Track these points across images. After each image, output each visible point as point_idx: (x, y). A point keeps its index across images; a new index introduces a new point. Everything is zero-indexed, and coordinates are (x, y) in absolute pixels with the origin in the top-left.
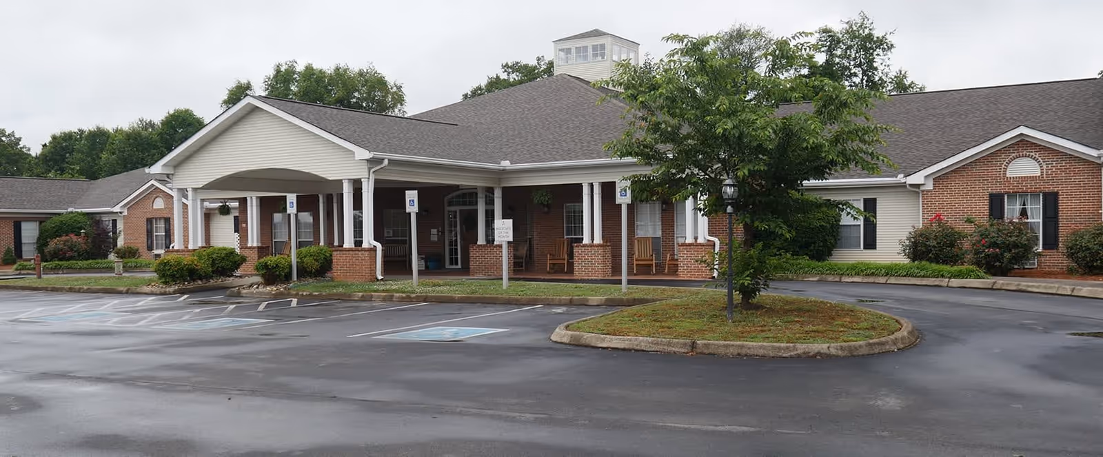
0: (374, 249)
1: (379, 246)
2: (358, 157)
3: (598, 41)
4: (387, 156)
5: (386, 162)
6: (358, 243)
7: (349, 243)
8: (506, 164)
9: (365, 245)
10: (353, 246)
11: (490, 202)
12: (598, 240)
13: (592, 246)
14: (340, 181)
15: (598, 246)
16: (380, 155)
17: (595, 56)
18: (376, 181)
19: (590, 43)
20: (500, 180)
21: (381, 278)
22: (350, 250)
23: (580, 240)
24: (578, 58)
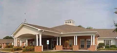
0: (41, 46)
2: (38, 30)
3: (70, 21)
5: (43, 31)
6: (39, 45)
7: (37, 45)
9: (40, 45)
12: (77, 45)
14: (36, 35)
17: (70, 23)
21: (42, 51)
22: (37, 46)
23: (74, 45)
24: (68, 23)
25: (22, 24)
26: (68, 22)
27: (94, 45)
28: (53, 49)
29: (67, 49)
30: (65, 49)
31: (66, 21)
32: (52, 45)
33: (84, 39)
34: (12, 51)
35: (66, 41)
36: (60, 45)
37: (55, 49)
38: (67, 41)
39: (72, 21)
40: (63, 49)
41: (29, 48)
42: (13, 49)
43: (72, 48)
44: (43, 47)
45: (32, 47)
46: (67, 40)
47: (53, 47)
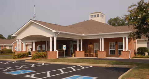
0: (56, 52)
1: (57, 51)
2: (53, 32)
3: (98, 14)
4: (59, 32)
5: (59, 33)
8: (83, 35)
9: (55, 51)
10: (52, 51)
11: (80, 42)
12: (103, 50)
13: (102, 51)
14: (49, 38)
15: (103, 51)
16: (58, 31)
17: (97, 17)
18: (57, 37)
19: (96, 14)
20: (82, 38)
21: (58, 58)
22: (51, 52)
23: (99, 50)
24: (94, 17)
25: (31, 21)
26: (94, 15)
27: (126, 50)
28: (72, 56)
29: (91, 56)
30: (88, 56)
31: (92, 15)
32: (71, 51)
33: (115, 43)
34: (14, 59)
35: (89, 46)
36: (81, 50)
37: (75, 56)
38: (91, 46)
39: (100, 14)
40: (85, 56)
41: (40, 53)
42: (16, 55)
43: (97, 55)
44: (59, 52)
45: (44, 53)
46: (91, 43)
47: (72, 54)
